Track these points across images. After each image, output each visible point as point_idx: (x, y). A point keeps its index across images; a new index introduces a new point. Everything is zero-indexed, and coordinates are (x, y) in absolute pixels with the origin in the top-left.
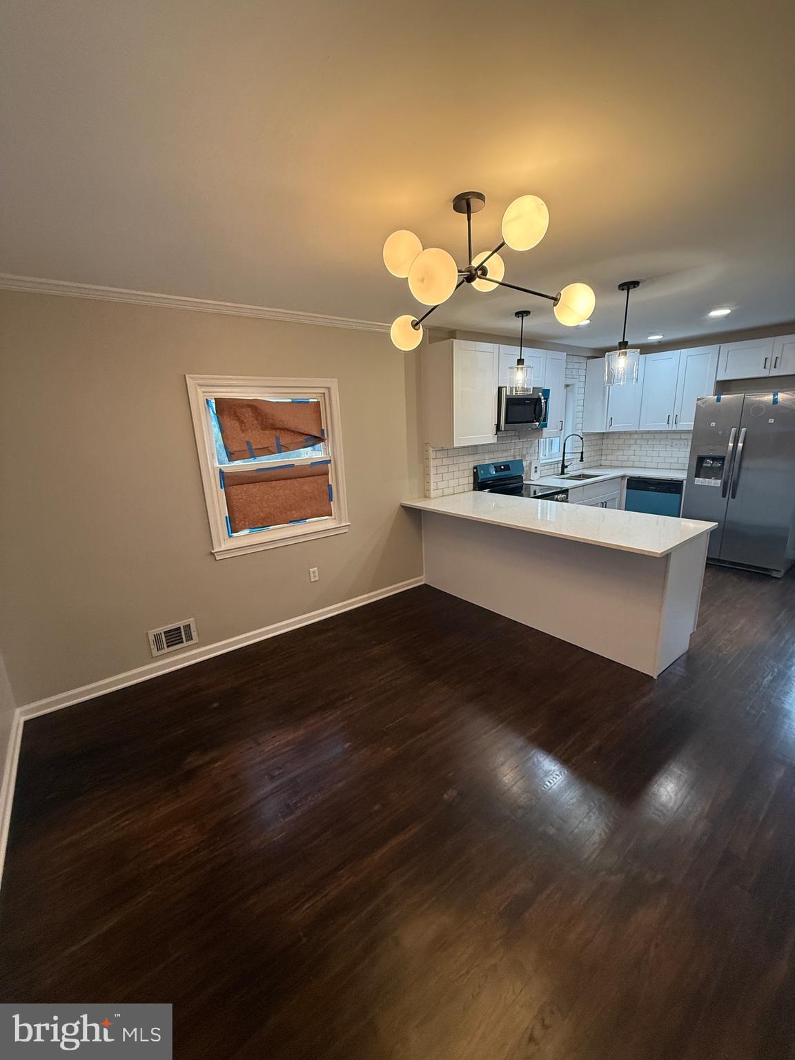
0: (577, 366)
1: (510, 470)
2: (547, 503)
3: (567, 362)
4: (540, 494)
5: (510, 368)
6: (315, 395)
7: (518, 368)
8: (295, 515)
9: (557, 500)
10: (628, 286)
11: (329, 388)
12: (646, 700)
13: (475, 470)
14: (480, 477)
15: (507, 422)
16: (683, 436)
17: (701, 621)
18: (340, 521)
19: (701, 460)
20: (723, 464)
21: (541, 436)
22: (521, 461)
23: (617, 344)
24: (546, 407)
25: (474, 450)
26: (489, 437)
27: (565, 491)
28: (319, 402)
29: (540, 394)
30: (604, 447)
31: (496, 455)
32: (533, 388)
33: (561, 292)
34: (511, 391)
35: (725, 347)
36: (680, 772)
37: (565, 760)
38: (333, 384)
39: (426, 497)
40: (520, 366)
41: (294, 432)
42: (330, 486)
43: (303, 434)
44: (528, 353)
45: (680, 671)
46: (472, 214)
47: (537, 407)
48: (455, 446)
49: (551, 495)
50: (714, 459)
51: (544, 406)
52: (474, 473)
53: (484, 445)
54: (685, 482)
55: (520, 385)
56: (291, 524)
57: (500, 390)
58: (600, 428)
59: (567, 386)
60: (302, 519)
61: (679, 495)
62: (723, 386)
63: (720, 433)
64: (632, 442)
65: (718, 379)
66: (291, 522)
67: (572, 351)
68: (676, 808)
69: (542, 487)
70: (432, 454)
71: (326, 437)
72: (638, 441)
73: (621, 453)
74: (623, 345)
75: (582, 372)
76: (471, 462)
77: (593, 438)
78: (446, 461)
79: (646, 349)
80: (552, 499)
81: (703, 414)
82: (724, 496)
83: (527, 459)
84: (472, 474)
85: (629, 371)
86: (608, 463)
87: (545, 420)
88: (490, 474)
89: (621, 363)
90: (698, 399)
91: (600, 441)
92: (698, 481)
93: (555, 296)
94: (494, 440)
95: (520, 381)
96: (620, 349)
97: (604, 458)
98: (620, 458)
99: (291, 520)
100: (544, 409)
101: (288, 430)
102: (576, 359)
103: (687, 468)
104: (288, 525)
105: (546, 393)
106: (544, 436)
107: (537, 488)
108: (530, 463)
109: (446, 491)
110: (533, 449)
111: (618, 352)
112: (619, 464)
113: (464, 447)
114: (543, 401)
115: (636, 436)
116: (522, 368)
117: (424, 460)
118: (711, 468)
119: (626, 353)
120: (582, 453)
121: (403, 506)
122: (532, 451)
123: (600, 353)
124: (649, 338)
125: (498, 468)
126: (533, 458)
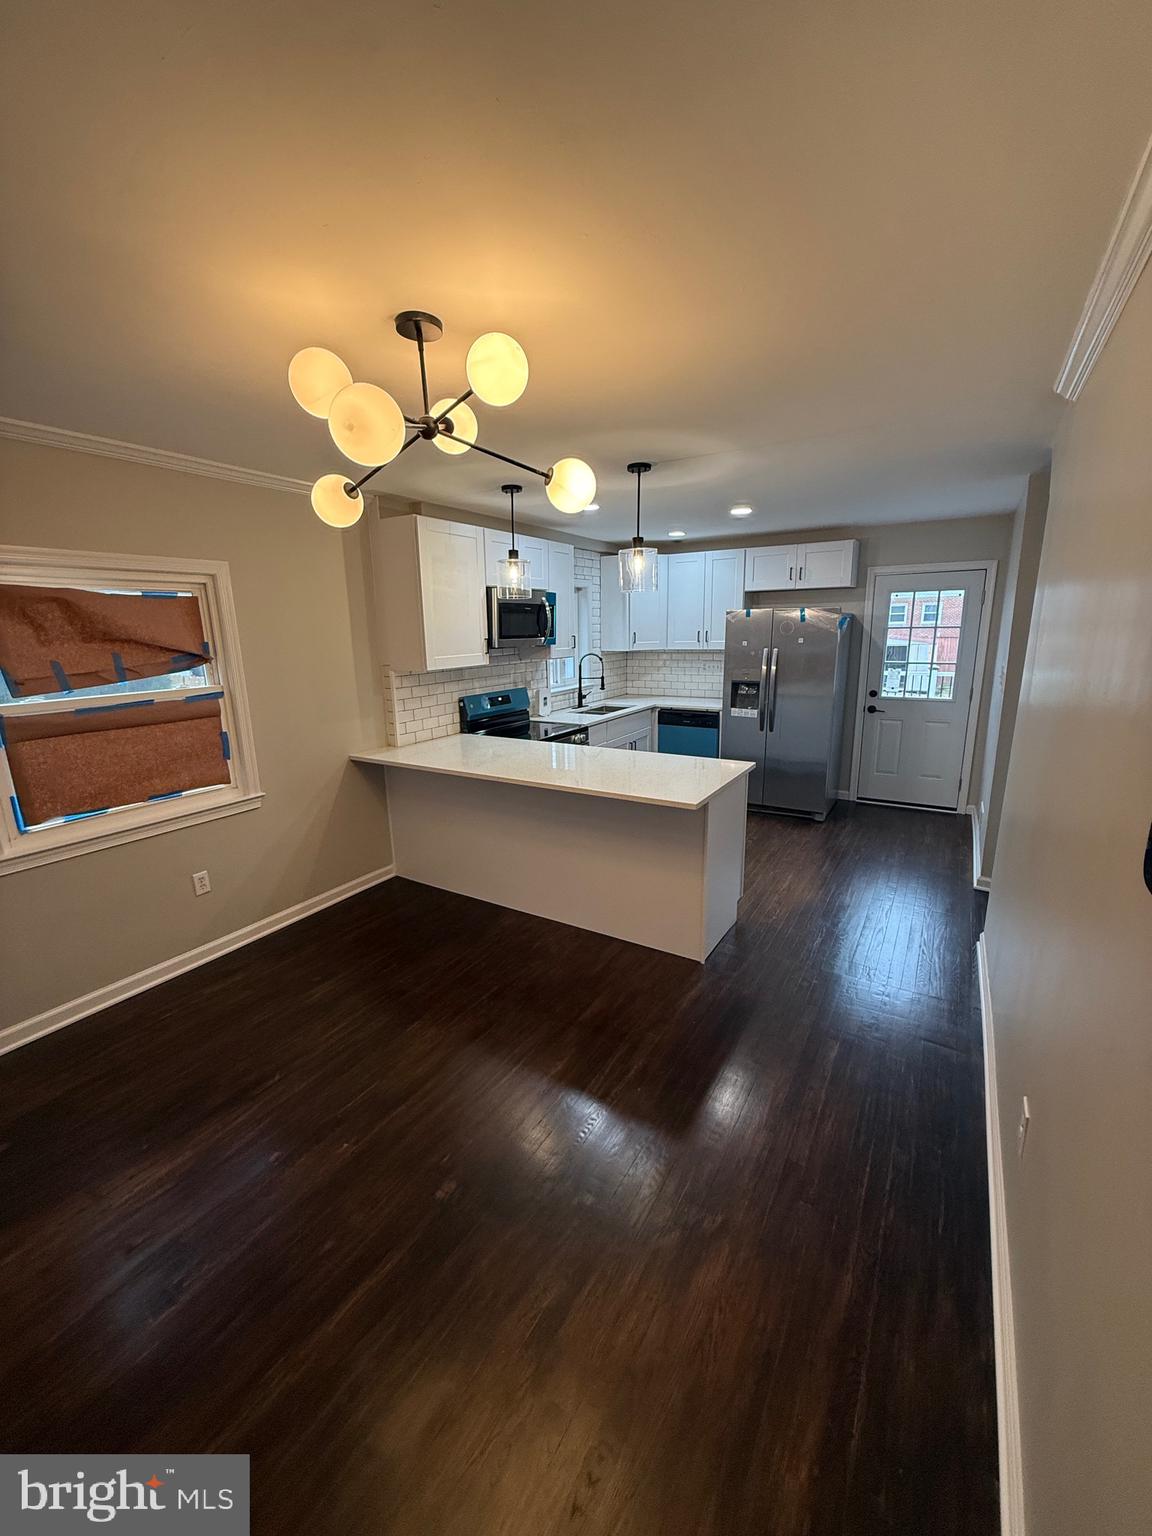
0: (588, 563)
1: (510, 702)
2: (563, 748)
3: (575, 557)
4: (553, 734)
5: (500, 561)
6: (188, 585)
7: (510, 563)
8: (159, 784)
9: (574, 743)
10: (639, 468)
11: (213, 577)
12: (693, 993)
13: (462, 704)
14: (470, 715)
15: (501, 636)
16: (716, 657)
17: (748, 883)
18: (246, 790)
19: (736, 686)
20: (758, 690)
21: (548, 655)
22: (524, 690)
23: (631, 539)
24: (552, 615)
25: (458, 674)
26: (478, 657)
27: (584, 730)
28: (196, 598)
29: (544, 599)
30: (629, 670)
31: (489, 683)
32: (533, 590)
33: (554, 467)
34: (504, 593)
35: (752, 552)
36: (735, 1077)
37: (603, 1097)
38: (222, 570)
39: (389, 745)
40: (513, 560)
41: (148, 645)
42: (224, 736)
43: (168, 650)
44: (523, 542)
45: (729, 948)
46: (424, 344)
47: (541, 614)
48: (429, 669)
49: (565, 736)
50: (748, 684)
51: (549, 616)
52: (460, 707)
53: (471, 668)
54: (721, 713)
55: (515, 586)
56: (151, 802)
57: (489, 590)
58: (622, 646)
59: (578, 589)
60: (173, 792)
61: (716, 730)
62: (753, 598)
63: (753, 653)
64: (661, 663)
65: (746, 589)
66: (151, 798)
67: (581, 544)
68: (733, 1124)
69: (555, 726)
70: (395, 682)
71: (212, 655)
72: (668, 662)
73: (649, 678)
74: (638, 541)
75: (596, 572)
76: (455, 692)
77: (614, 658)
78: (417, 692)
79: (667, 548)
80: (569, 742)
81: (733, 630)
82: (762, 729)
83: (532, 687)
84: (458, 709)
85: (647, 575)
86: (635, 691)
87: (552, 634)
88: (484, 709)
89: (638, 563)
90: (728, 613)
91: (623, 664)
92: (735, 712)
93: (545, 472)
94: (485, 661)
95: (515, 580)
96: (635, 547)
97: (629, 684)
98: (649, 684)
99: (152, 794)
100: (550, 620)
101: (136, 642)
102: (587, 555)
103: (721, 696)
104: (146, 804)
105: (551, 597)
106: (554, 654)
107: (549, 727)
108: (538, 692)
109: (421, 736)
110: (540, 673)
111: (633, 549)
112: (648, 691)
113: (443, 671)
114: (548, 609)
115: (665, 656)
116: (515, 563)
117: (383, 688)
118: (747, 696)
119: (642, 551)
120: (602, 678)
121: (352, 761)
122: (538, 676)
123: (613, 549)
124: (670, 534)
125: (493, 701)
126: (540, 685)
